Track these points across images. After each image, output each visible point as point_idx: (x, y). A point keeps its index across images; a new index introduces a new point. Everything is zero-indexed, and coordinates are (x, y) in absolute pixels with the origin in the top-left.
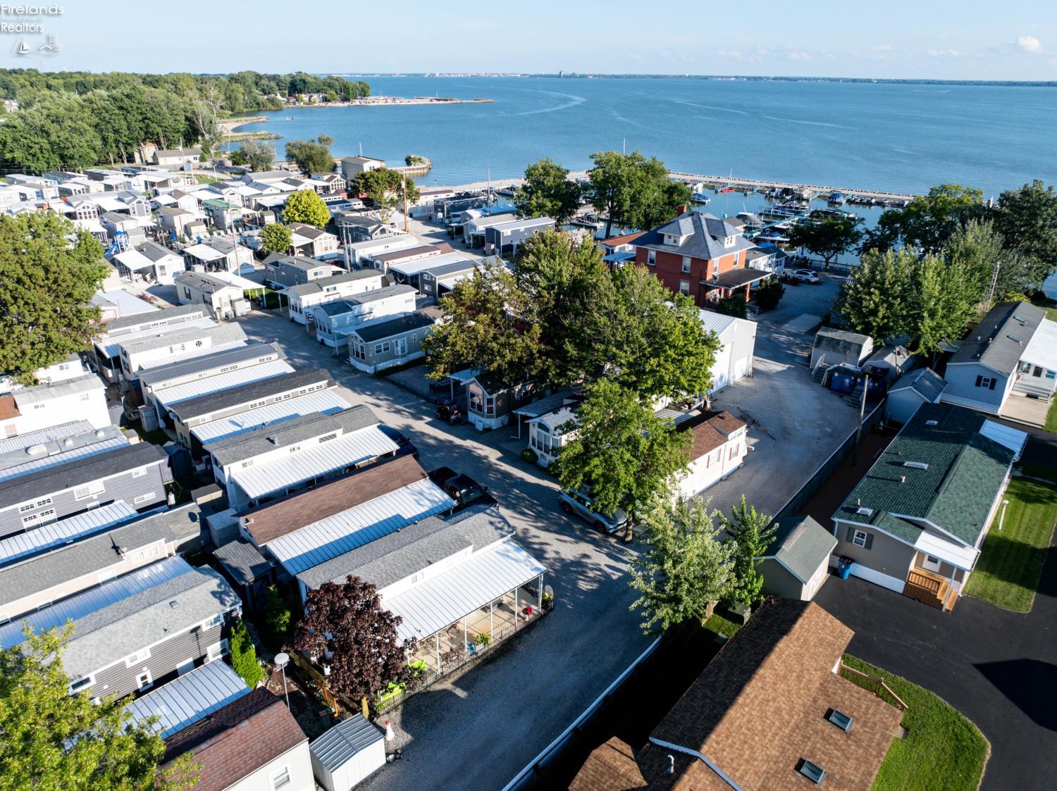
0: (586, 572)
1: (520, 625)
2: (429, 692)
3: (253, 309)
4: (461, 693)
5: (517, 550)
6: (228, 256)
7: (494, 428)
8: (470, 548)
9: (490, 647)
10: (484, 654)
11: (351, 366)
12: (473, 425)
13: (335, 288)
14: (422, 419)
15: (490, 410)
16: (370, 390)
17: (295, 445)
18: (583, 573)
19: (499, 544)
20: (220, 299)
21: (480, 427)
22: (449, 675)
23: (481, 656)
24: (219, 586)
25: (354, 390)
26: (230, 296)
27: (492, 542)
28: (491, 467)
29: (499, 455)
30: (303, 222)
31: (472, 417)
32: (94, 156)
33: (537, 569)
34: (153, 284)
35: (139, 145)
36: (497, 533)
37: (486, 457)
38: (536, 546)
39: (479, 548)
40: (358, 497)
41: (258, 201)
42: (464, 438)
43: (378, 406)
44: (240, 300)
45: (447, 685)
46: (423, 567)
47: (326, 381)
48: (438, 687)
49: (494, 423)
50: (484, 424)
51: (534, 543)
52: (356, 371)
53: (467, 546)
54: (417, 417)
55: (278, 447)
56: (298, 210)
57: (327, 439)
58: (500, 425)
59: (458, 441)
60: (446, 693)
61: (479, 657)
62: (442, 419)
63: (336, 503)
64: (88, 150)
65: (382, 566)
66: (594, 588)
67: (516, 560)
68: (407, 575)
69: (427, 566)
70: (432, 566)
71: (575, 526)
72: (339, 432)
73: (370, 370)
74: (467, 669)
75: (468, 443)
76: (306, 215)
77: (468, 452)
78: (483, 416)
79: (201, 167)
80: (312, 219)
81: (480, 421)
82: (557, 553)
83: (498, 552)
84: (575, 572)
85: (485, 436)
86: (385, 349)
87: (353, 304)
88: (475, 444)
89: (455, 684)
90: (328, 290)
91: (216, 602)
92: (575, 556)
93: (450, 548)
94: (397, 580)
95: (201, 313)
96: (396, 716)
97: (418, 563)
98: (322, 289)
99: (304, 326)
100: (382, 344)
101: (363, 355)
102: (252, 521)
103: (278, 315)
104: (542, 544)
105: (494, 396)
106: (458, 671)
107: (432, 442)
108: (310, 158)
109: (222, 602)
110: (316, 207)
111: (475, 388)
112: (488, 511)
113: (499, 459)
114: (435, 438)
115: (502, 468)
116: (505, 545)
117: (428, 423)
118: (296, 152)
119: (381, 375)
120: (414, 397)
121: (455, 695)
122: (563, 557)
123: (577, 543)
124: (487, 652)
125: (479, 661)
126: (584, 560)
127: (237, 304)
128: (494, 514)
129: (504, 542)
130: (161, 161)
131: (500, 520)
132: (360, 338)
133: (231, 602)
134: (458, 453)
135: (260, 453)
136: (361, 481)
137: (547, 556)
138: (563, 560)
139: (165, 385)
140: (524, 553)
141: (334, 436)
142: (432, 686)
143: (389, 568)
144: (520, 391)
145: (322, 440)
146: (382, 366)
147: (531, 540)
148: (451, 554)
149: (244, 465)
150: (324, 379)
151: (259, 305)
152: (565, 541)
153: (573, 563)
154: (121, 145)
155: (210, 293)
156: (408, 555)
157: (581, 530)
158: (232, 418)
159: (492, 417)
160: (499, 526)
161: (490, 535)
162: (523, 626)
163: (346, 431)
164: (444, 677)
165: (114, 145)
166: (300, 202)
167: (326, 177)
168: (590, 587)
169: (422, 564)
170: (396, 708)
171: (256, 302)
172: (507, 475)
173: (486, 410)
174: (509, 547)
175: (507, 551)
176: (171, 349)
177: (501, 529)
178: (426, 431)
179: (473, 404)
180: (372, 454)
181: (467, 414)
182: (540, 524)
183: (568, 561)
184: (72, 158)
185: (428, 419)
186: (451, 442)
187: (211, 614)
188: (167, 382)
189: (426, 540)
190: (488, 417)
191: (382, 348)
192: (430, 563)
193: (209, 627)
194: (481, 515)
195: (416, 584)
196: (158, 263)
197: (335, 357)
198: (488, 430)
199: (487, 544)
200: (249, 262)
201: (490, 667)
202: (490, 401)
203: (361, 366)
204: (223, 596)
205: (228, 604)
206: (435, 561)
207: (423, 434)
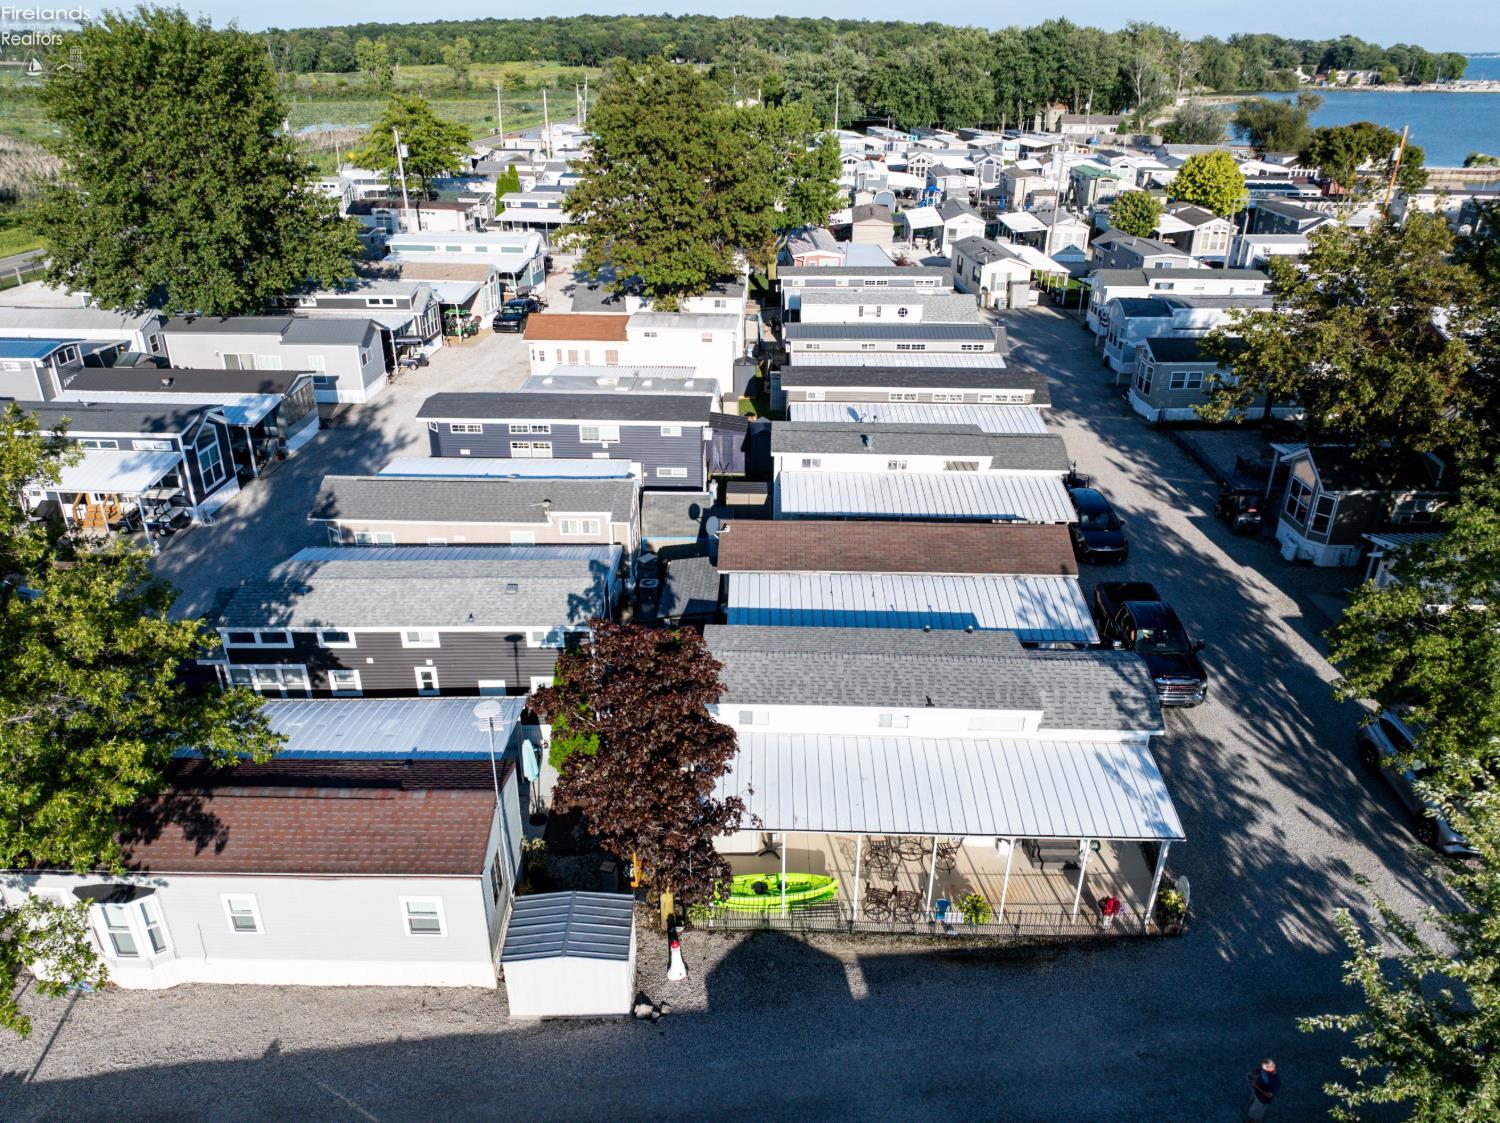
0: (1320, 904)
1: (1077, 925)
2: (805, 943)
3: (1040, 303)
4: (857, 986)
5: (1146, 770)
6: (1049, 230)
7: (1318, 563)
8: (1036, 716)
9: (981, 931)
10: (962, 938)
11: (1128, 403)
12: (1278, 545)
13: (1171, 286)
14: (1186, 509)
15: (1320, 523)
16: (1127, 444)
17: (899, 458)
18: (1312, 904)
19: (1111, 740)
20: (994, 276)
21: (1288, 553)
22: (864, 936)
23: (955, 938)
24: (587, 591)
25: (1104, 439)
26: (1009, 275)
27: (1095, 726)
28: (1261, 625)
29: (1294, 610)
30: (1198, 203)
31: (1284, 530)
32: (979, 113)
33: (1162, 827)
34: (935, 254)
35: (1045, 106)
36: (1116, 715)
37: (1262, 607)
38: (1242, 802)
39: (1057, 726)
40: (923, 559)
41: (1154, 176)
42: (1242, 563)
43: (1123, 469)
44: (1022, 283)
45: (847, 951)
46: (911, 705)
47: (1032, 391)
48: (829, 946)
49: (1321, 553)
50: (1298, 549)
51: (1241, 793)
52: (1128, 410)
53: (1028, 708)
54: (1177, 503)
55: (868, 452)
56: (1193, 182)
57: (964, 466)
58: (1335, 563)
59: (1225, 562)
60: (836, 966)
61: (947, 938)
62: (1220, 523)
63: (879, 554)
64: (974, 104)
65: (840, 670)
66: (1316, 947)
67: (1127, 789)
68: (869, 704)
69: (920, 705)
70: (930, 710)
71: (1368, 805)
72: (985, 461)
73: (1151, 414)
74: (907, 947)
75: (1246, 574)
76: (1205, 193)
77: (1234, 584)
78: (1302, 531)
79: (1115, 141)
80: (1211, 199)
81: (1292, 540)
82: (1279, 832)
83: (1099, 757)
84: (1293, 890)
85: (1290, 575)
86: (1191, 385)
87: (1176, 305)
88: (1257, 577)
89: (864, 961)
90: (1157, 286)
91: (566, 609)
92: (1315, 858)
93: (991, 696)
94: (845, 703)
95: (940, 278)
96: (719, 948)
97: (907, 694)
98: (1147, 283)
99: (1093, 335)
100: (1188, 374)
101: (1148, 385)
102: (728, 529)
103: (1072, 317)
104: (1251, 798)
105: (1338, 497)
106: (888, 939)
107: (1175, 548)
108: (1272, 127)
109: (571, 616)
110: (1224, 180)
111: (1306, 472)
112: (1127, 670)
113: (1287, 619)
114: (1186, 546)
115: (1281, 636)
116: (1126, 749)
117: (1194, 521)
118: (1250, 116)
119: (1164, 427)
120: (1199, 471)
121: (844, 976)
122: (1288, 845)
123: (1343, 836)
124: (970, 938)
125: (944, 946)
126: (1333, 876)
127: (1015, 288)
128: (1135, 679)
129: (1125, 742)
130: (1065, 128)
131: (1141, 695)
132: (1151, 355)
133: (583, 620)
134: (1211, 582)
135: (836, 451)
136: (948, 537)
137: (1252, 830)
138: (1283, 853)
139: (809, 346)
140: (1158, 785)
141: (974, 466)
142: (821, 937)
143: (848, 677)
144: (1406, 506)
145: (949, 467)
146: (1175, 413)
147: (1238, 783)
148: (983, 707)
149: (806, 463)
151: (1054, 300)
152: (1318, 823)
153: (1301, 871)
154: (1020, 103)
155: (981, 264)
156: (901, 672)
157: (1376, 819)
158: (856, 407)
159: (1321, 540)
160: (1132, 705)
161: (1100, 711)
162: (1087, 931)
163: (995, 465)
164: (848, 932)
165: (1010, 102)
166: (1201, 169)
167: (1286, 160)
168: (1306, 940)
169: (914, 698)
170: (729, 933)
171: (1049, 296)
172: (1282, 650)
173: (1311, 523)
174: (1132, 759)
175: (1123, 763)
176: (861, 310)
177: (1132, 714)
178: (1175, 529)
179: (1293, 504)
180: (1019, 514)
181: (1274, 525)
182: (1282, 768)
183: (1294, 862)
184: (951, 112)
185: (1198, 512)
186: (1211, 560)
187: (542, 622)
188: (813, 342)
189: (955, 663)
190: (1311, 537)
191: (1187, 380)
192: (930, 704)
193: (537, 644)
194: (1108, 671)
195: (885, 731)
196: (949, 224)
197: (1111, 386)
198: (1303, 563)
199: (1082, 725)
200: (1080, 247)
201: (954, 969)
202: (1326, 505)
203: (1141, 407)
204: (580, 608)
205: (577, 620)
206: (942, 705)
207: (1168, 531)
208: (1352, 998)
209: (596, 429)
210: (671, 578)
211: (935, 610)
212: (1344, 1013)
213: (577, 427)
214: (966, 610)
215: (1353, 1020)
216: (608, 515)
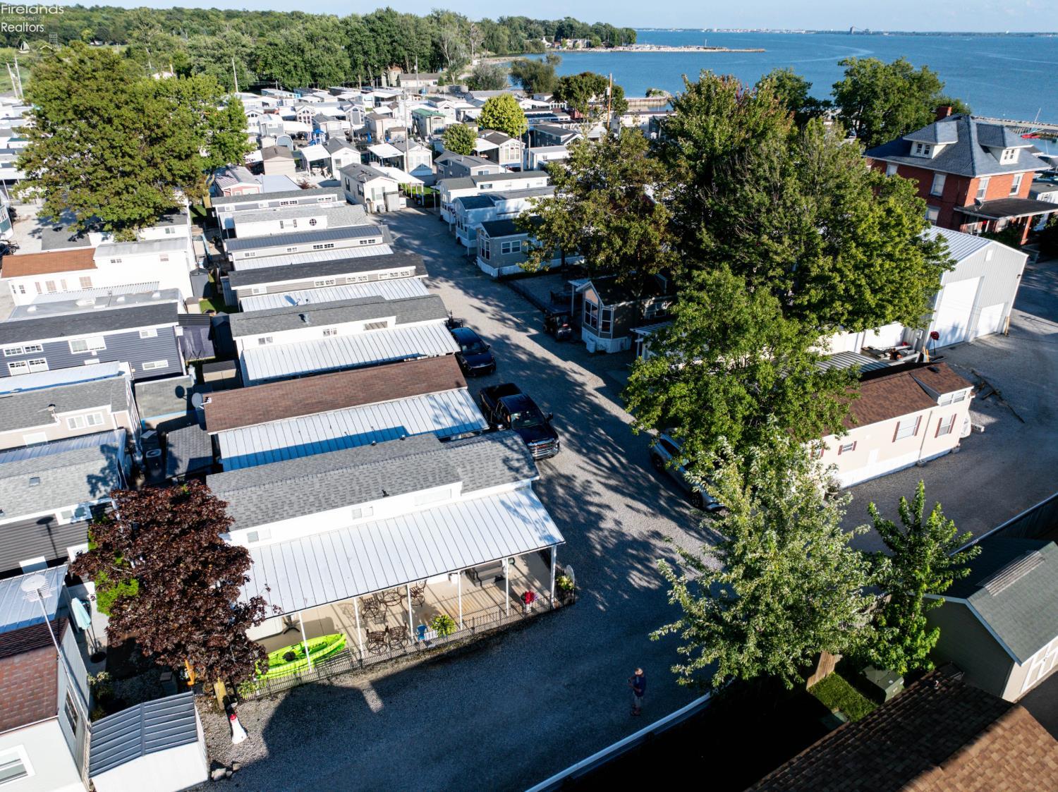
0: (648, 560)
1: (511, 616)
2: (331, 685)
3: (408, 206)
4: (374, 702)
5: (533, 505)
6: (405, 155)
7: (609, 351)
8: (458, 486)
9: (451, 638)
10: (438, 647)
11: (477, 267)
12: (584, 344)
13: (491, 186)
14: (526, 331)
15: (606, 326)
16: (482, 294)
17: (331, 327)
18: (644, 561)
19: (508, 490)
20: (373, 190)
21: (591, 348)
22: (371, 667)
23: (434, 649)
24: (103, 470)
25: (466, 293)
26: (383, 188)
27: (497, 483)
28: (583, 396)
29: (601, 383)
30: (498, 129)
31: (586, 334)
32: (342, 75)
33: (550, 538)
34: (328, 178)
35: (386, 69)
36: (508, 473)
37: (582, 385)
38: (593, 509)
39: (473, 489)
40: (361, 395)
41: (467, 113)
42: (565, 359)
43: (482, 311)
44: (393, 193)
45: (361, 682)
46: (373, 498)
47: (414, 267)
48: (349, 682)
49: (609, 344)
50: (596, 345)
51: (591, 504)
52: (479, 271)
53: (451, 482)
54: (519, 328)
55: (307, 326)
56: (493, 116)
57: (377, 325)
58: (618, 349)
59: (556, 361)
60: (356, 694)
61: (429, 651)
62: (548, 336)
63: (329, 398)
64: (337, 70)
65: (317, 486)
66: (652, 586)
67: (524, 519)
68: (343, 505)
69: (379, 498)
70: (386, 499)
71: (663, 493)
72: (391, 320)
73: (493, 273)
74: (404, 665)
75: (569, 366)
76: (501, 122)
77: (563, 373)
78: (596, 333)
79: (438, 91)
80: (506, 126)
81: (593, 340)
82: (618, 523)
83: (503, 503)
84: (633, 556)
85: (594, 361)
86: (515, 250)
87: (496, 198)
88: (576, 367)
89: (376, 685)
90: (482, 187)
91: (88, 488)
92: (641, 533)
93: (426, 479)
94: (325, 509)
95: (336, 195)
96: (268, 709)
97: (368, 491)
98: (475, 185)
99: (447, 224)
100: (511, 243)
101: (488, 253)
102: (210, 401)
103: (431, 213)
104: (600, 506)
105: (612, 308)
106: (388, 665)
107: (524, 357)
108: (534, 77)
109: (93, 492)
110: (511, 113)
111: (592, 296)
112: (509, 442)
113: (598, 390)
114: (530, 354)
115: (596, 401)
116: (518, 493)
117: (532, 337)
118: (520, 70)
119: (503, 280)
120: (529, 305)
121: (363, 700)
122: (625, 529)
123: (653, 515)
124: (444, 645)
125: (428, 657)
126: (653, 541)
127: (389, 197)
128: (515, 447)
129: (518, 489)
130: (403, 83)
131: (521, 457)
132: (486, 233)
133: (104, 493)
134: (549, 374)
135: (282, 329)
136: (376, 377)
137: (603, 525)
138: (623, 534)
139: (247, 255)
140: (542, 512)
141: (384, 325)
142: (342, 677)
143: (324, 489)
144: (651, 307)
145: (367, 328)
146: (508, 270)
147: (588, 498)
148: (422, 488)
149: (262, 341)
150: (412, 265)
151: (417, 203)
152: (638, 511)
153: (635, 543)
154: (369, 68)
155: (363, 182)
156: (361, 478)
157: (670, 500)
158: (292, 294)
159: (608, 336)
160: (516, 464)
161: (498, 473)
162: (517, 618)
163: (399, 322)
164: (362, 667)
165: (362, 67)
166: (496, 107)
167: (547, 98)
168: (645, 584)
169: (374, 494)
170: (273, 696)
171: (413, 200)
172: (598, 409)
173: (600, 327)
174: (524, 499)
175: (519, 504)
176: (282, 224)
177: (517, 470)
178: (522, 345)
179: (588, 316)
180: (421, 353)
181: (579, 331)
182: (612, 482)
183: (630, 538)
184: (321, 76)
185: (533, 332)
186: (547, 361)
187: (69, 503)
188: (250, 251)
189: (398, 462)
190: (602, 336)
191: (511, 247)
192: (385, 495)
193: (68, 521)
194: (498, 445)
195: (358, 521)
196: (335, 156)
197: (465, 257)
198: (601, 353)
199: (488, 485)
200: (427, 165)
201: (438, 669)
202: (607, 315)
203: (486, 268)
204: (100, 484)
205: (98, 495)
206: (394, 494)
207: (518, 347)
208: (676, 611)
209: (84, 342)
210: (171, 446)
211: (377, 429)
212: (673, 622)
213: (66, 342)
214: (398, 425)
215: (679, 624)
216: (109, 407)
